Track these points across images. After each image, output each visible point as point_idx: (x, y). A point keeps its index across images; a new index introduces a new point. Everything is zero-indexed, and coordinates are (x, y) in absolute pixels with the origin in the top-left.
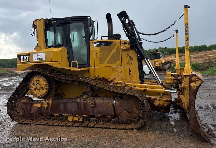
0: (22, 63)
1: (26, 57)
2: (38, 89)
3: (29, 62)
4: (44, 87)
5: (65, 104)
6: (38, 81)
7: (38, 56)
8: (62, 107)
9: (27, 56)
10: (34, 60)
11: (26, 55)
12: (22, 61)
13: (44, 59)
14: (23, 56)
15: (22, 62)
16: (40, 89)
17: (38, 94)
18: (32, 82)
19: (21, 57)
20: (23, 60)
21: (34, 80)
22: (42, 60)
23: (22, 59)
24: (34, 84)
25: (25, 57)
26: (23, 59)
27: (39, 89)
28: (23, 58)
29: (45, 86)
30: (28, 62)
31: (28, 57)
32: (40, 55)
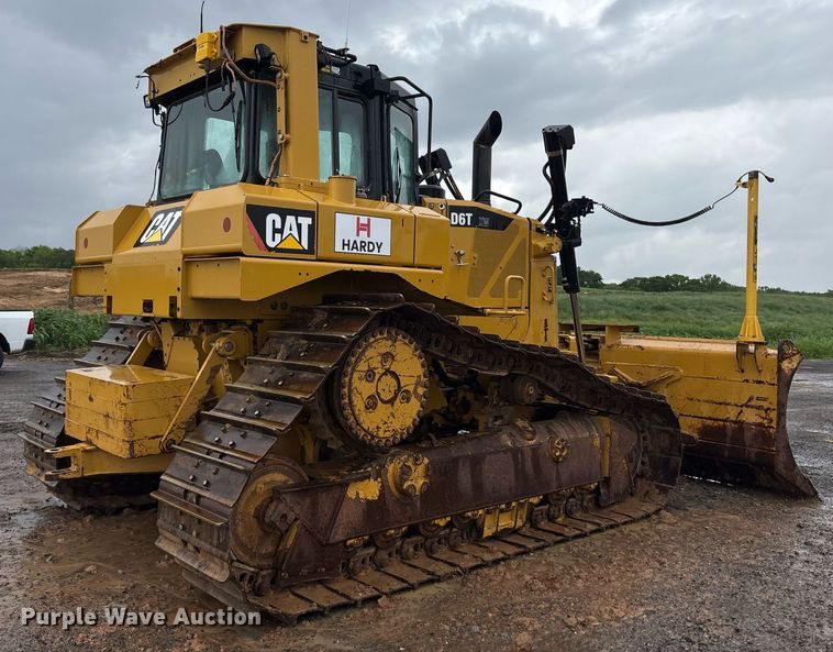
0: (273, 254)
1: (299, 226)
2: (383, 402)
3: (311, 250)
4: (411, 388)
5: (476, 462)
6: (388, 356)
7: (360, 228)
8: (464, 477)
9: (306, 222)
10: (339, 248)
11: (297, 213)
12: (271, 244)
13: (386, 251)
14: (283, 213)
15: (270, 249)
16: (394, 399)
17: (383, 427)
18: (362, 366)
19: (271, 217)
20: (278, 236)
21: (370, 353)
22: (376, 252)
23: (275, 231)
24: (370, 375)
25: (290, 219)
26: (281, 231)
27: (391, 402)
28: (278, 226)
29: (417, 384)
30: (303, 251)
31: (311, 228)
32: (368, 225)
